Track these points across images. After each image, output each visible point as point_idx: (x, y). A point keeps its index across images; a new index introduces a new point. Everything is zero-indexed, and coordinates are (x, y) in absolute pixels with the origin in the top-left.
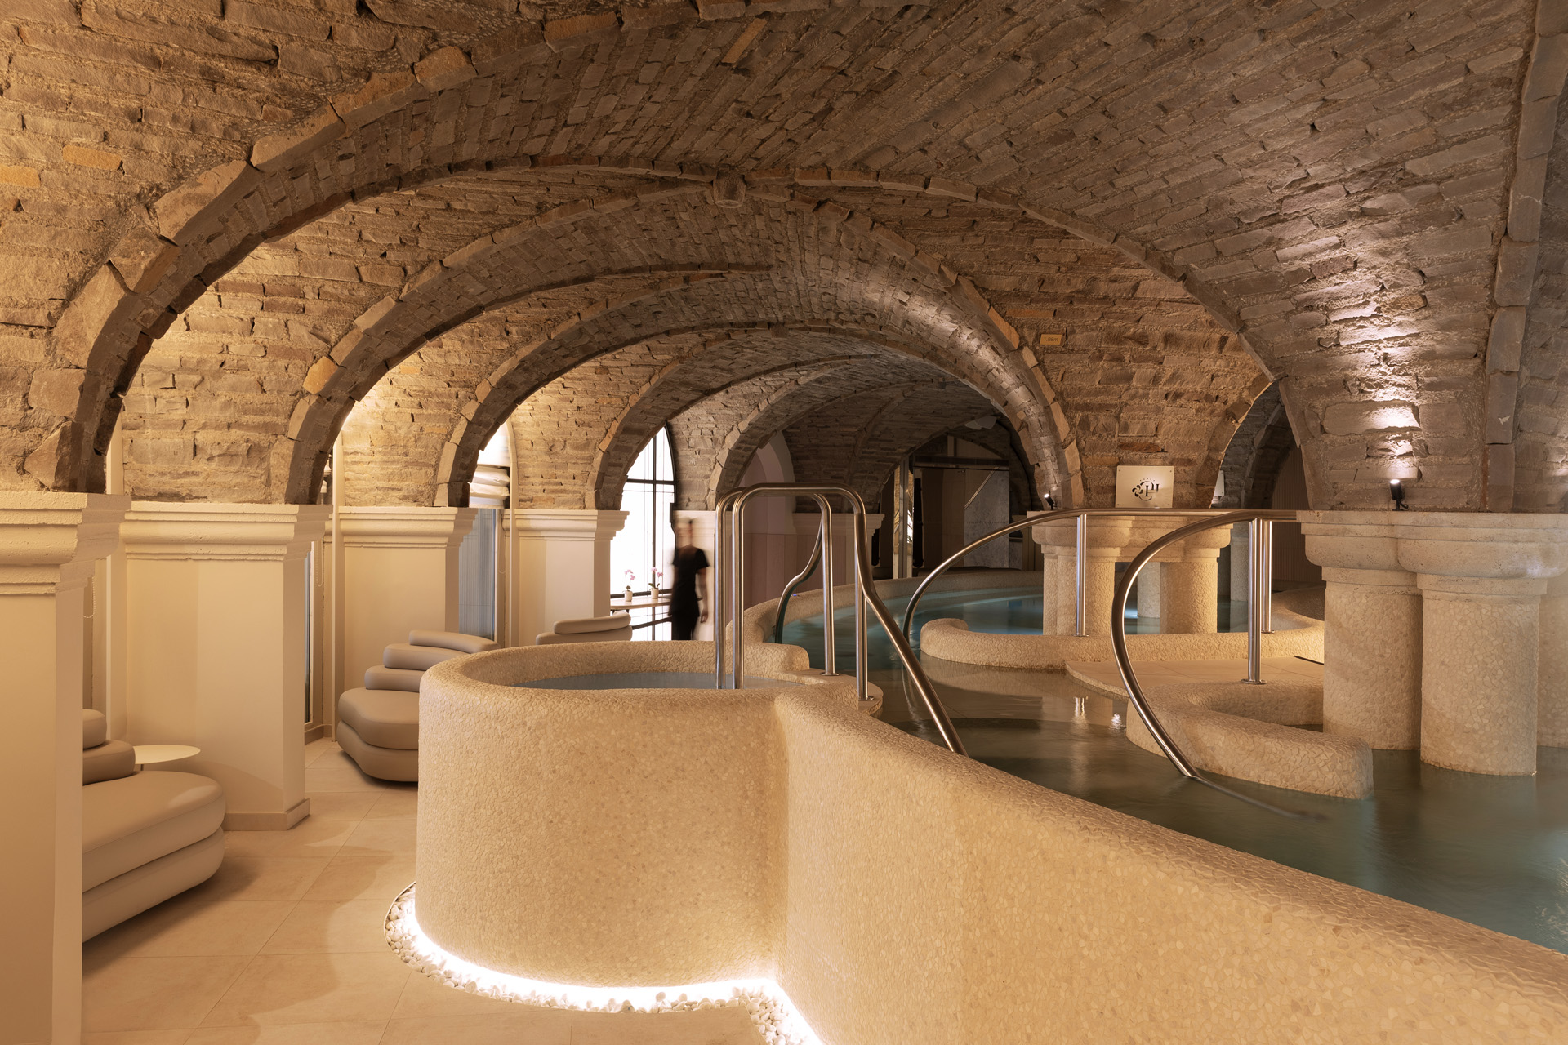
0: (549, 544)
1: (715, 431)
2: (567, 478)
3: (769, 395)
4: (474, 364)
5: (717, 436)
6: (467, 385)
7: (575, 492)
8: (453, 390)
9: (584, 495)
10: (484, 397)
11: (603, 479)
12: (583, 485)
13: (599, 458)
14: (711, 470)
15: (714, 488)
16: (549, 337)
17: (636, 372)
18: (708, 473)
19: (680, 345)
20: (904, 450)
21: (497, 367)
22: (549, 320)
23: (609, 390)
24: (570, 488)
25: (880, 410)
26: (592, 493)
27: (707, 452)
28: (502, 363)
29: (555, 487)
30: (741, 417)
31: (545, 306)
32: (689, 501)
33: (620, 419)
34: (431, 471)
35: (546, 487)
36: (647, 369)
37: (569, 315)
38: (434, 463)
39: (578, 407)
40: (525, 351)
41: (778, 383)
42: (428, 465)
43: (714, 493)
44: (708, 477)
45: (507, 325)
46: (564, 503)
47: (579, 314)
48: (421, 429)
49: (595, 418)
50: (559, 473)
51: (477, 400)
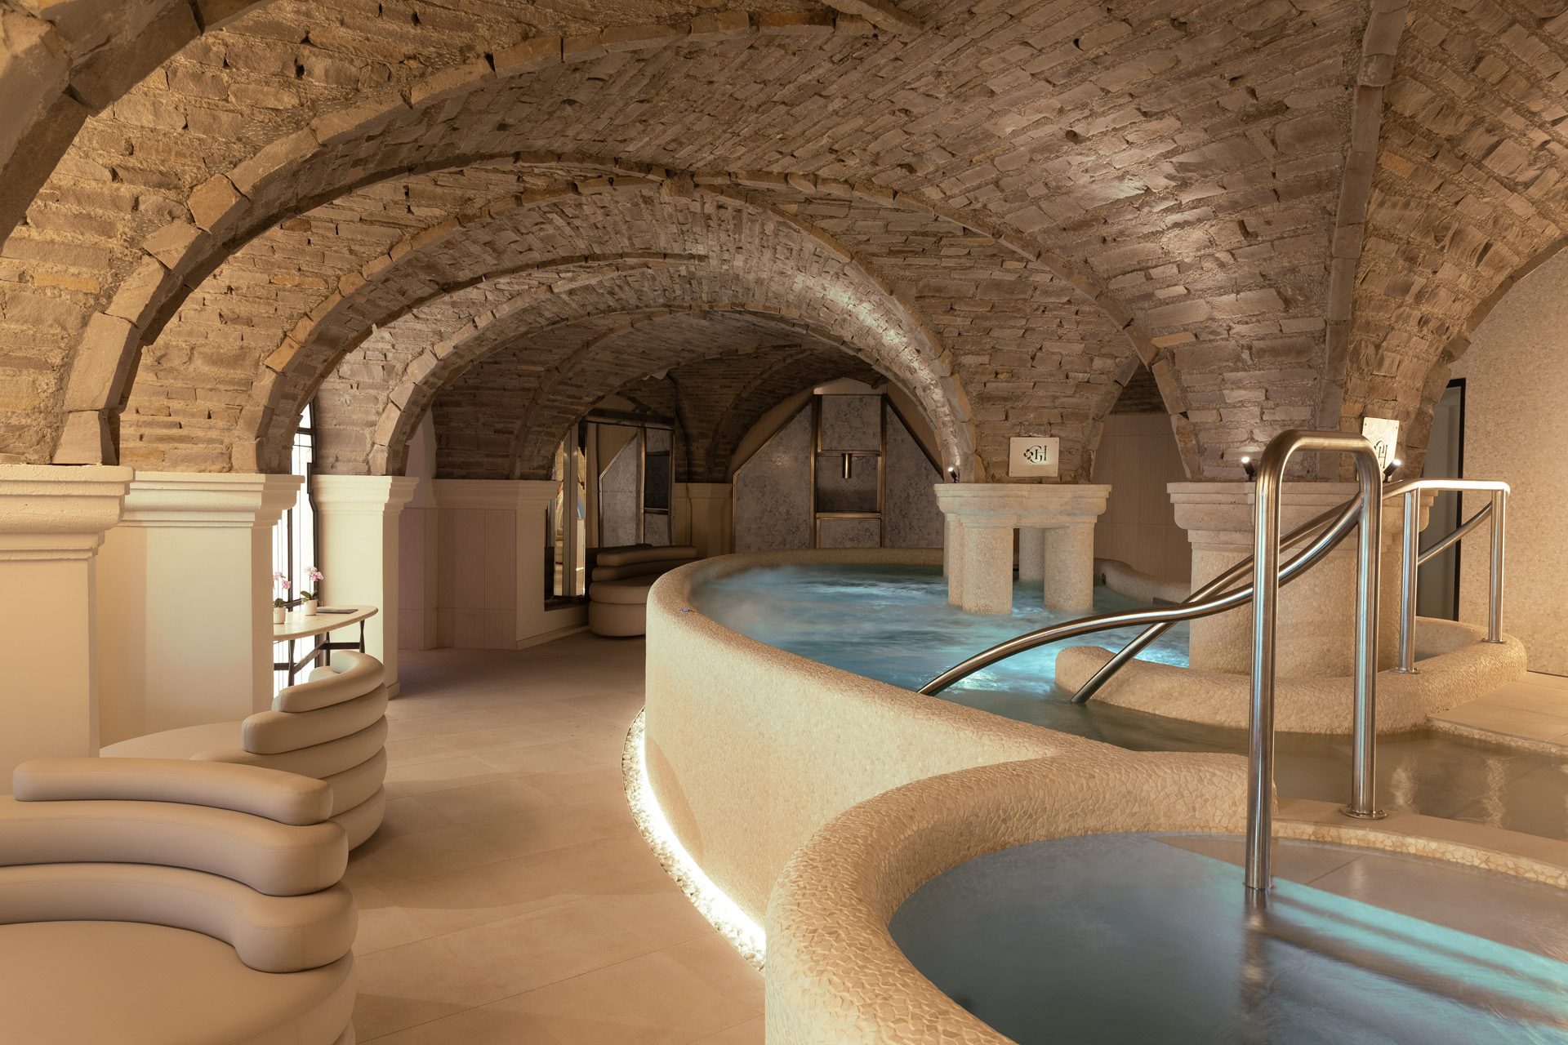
0: (151, 533)
1: (390, 356)
2: (193, 415)
3: (497, 304)
4: (194, 133)
5: (393, 362)
6: (166, 181)
7: (211, 441)
8: (126, 190)
9: (229, 447)
10: (215, 216)
11: (271, 419)
12: (229, 430)
13: (267, 381)
14: (379, 414)
15: (386, 440)
16: (406, 100)
17: (367, 233)
18: (374, 418)
19: (470, 193)
20: (591, 400)
21: (256, 150)
22: (414, 57)
23: (303, 262)
24: (201, 433)
25: (588, 344)
26: (251, 444)
27: (373, 386)
28: (269, 141)
29: (166, 432)
30: (441, 336)
31: (416, 19)
32: (337, 460)
33: (317, 317)
34: (47, 381)
35: (147, 431)
36: (390, 231)
37: (464, 53)
38: (57, 361)
39: (230, 289)
40: (337, 123)
41: (516, 288)
42: (42, 366)
43: (385, 449)
44: (373, 424)
45: (306, 50)
46: (187, 461)
47: (489, 58)
48: (22, 277)
49: (262, 310)
50: (176, 405)
51: (191, 220)
